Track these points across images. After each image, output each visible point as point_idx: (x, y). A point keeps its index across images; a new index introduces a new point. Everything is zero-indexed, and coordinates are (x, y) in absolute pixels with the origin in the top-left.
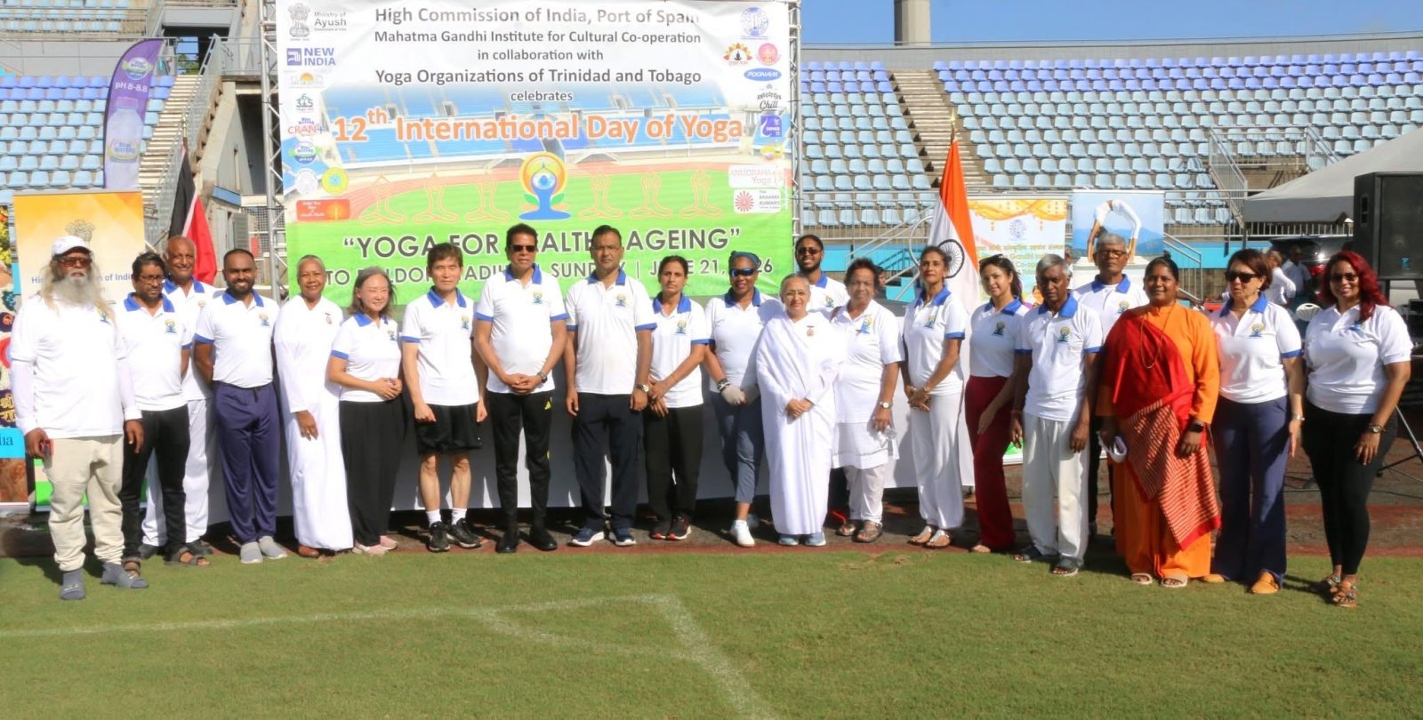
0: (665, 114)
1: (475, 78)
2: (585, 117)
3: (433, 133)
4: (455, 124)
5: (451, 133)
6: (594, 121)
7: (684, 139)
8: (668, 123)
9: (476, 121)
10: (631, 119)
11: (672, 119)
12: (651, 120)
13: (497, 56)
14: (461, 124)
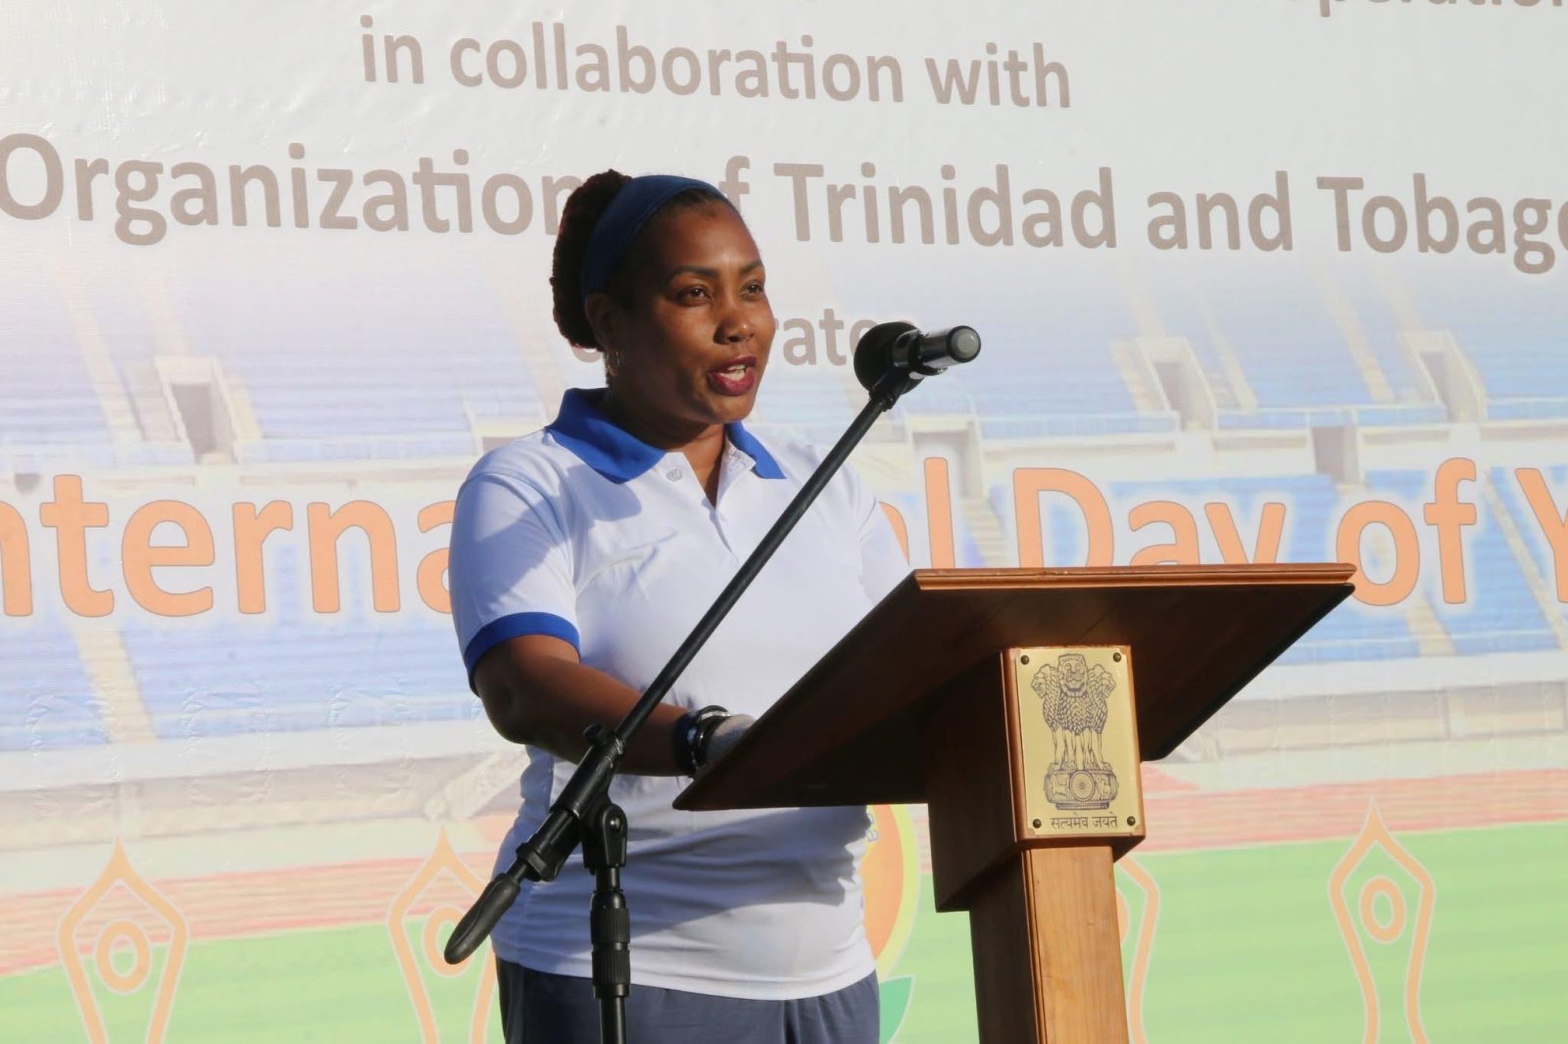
0: (1425, 457)
1: (351, 207)
2: (994, 475)
3: (105, 571)
4: (242, 510)
5: (221, 576)
6: (1048, 500)
7: (1541, 619)
8: (1449, 514)
9: (365, 492)
10: (1244, 489)
11: (1467, 492)
12: (1352, 496)
13: (474, 63)
14: (279, 514)
